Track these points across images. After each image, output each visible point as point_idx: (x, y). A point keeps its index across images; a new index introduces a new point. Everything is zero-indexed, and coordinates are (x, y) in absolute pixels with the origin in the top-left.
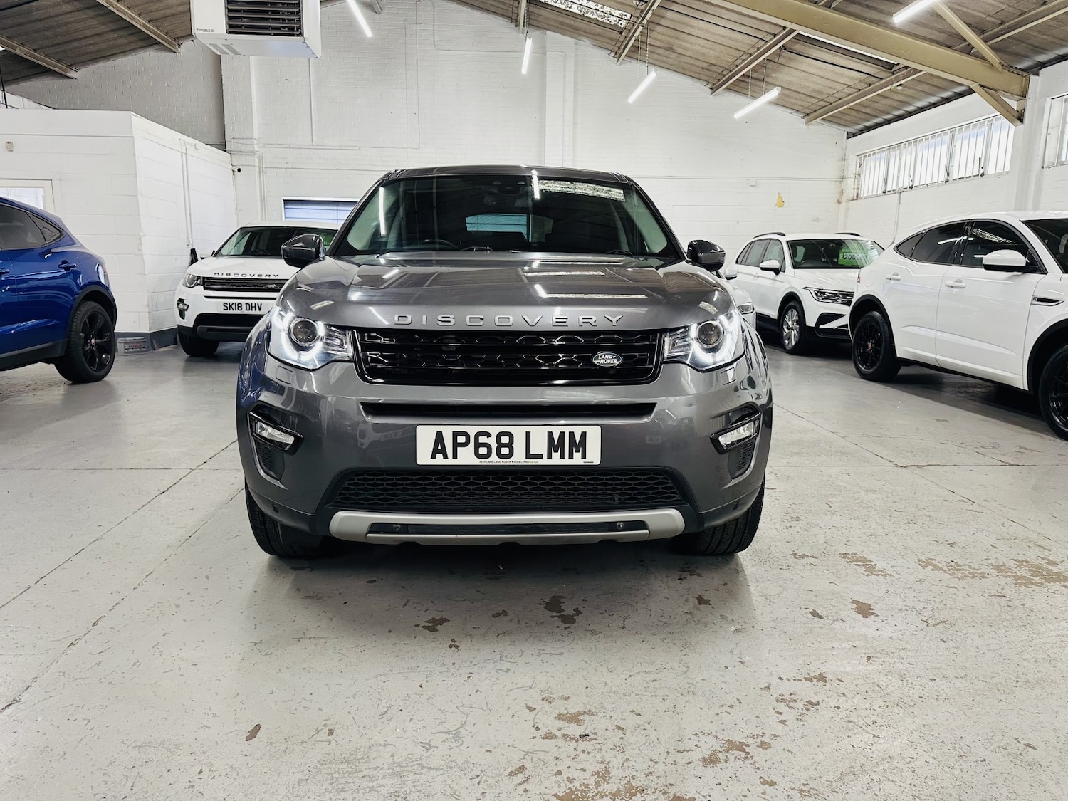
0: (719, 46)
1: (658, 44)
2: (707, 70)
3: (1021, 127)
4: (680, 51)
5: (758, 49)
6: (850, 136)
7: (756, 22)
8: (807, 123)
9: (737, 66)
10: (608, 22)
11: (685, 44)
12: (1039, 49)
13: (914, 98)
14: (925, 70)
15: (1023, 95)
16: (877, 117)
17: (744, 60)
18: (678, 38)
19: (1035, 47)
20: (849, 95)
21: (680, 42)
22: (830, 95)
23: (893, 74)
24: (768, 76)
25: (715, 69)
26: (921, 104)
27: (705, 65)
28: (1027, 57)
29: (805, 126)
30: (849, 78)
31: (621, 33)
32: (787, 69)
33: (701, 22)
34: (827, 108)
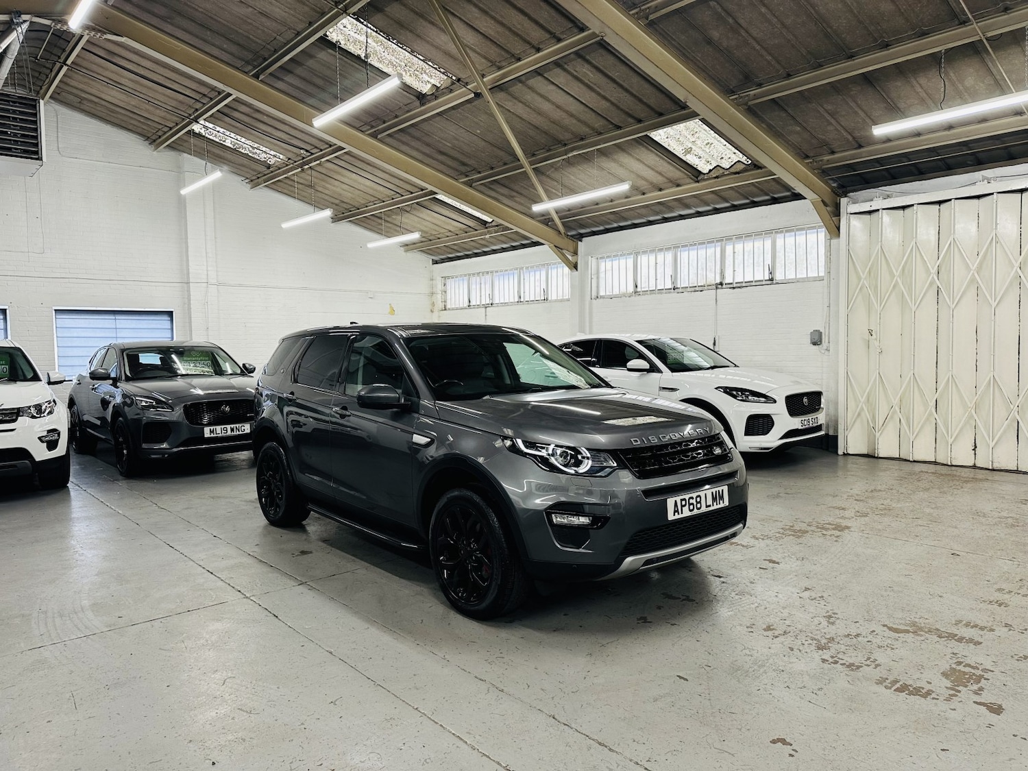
0: (359, 192)
1: (301, 182)
2: (336, 205)
3: (575, 273)
4: (320, 189)
5: (393, 199)
6: (435, 262)
7: (401, 182)
8: (406, 251)
9: (367, 207)
10: (259, 158)
11: (328, 186)
12: (583, 226)
13: (492, 243)
14: (516, 229)
15: (575, 253)
16: (460, 252)
17: (375, 204)
18: (323, 180)
19: (581, 224)
20: (448, 237)
21: (324, 184)
22: (431, 235)
23: (487, 228)
24: (389, 217)
25: (345, 206)
26: (495, 248)
27: (337, 202)
28: (574, 229)
29: (404, 253)
30: (453, 226)
31: (269, 168)
32: (408, 214)
33: (354, 174)
34: (425, 243)
